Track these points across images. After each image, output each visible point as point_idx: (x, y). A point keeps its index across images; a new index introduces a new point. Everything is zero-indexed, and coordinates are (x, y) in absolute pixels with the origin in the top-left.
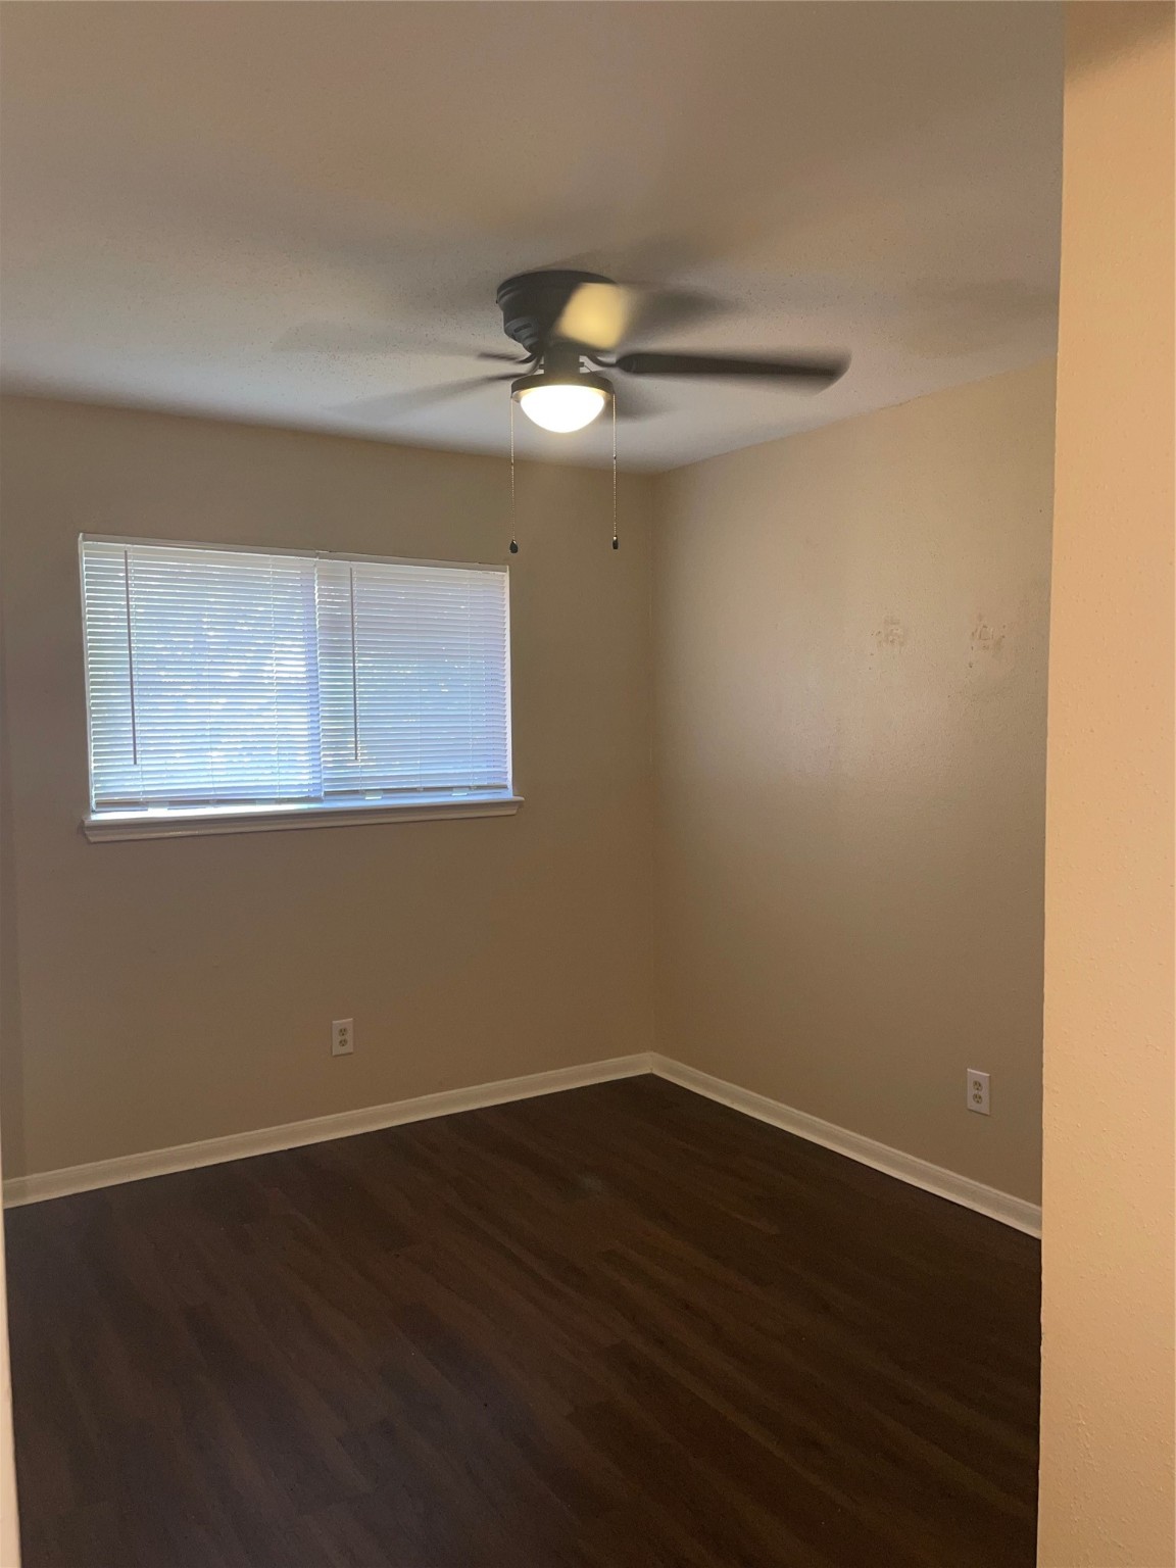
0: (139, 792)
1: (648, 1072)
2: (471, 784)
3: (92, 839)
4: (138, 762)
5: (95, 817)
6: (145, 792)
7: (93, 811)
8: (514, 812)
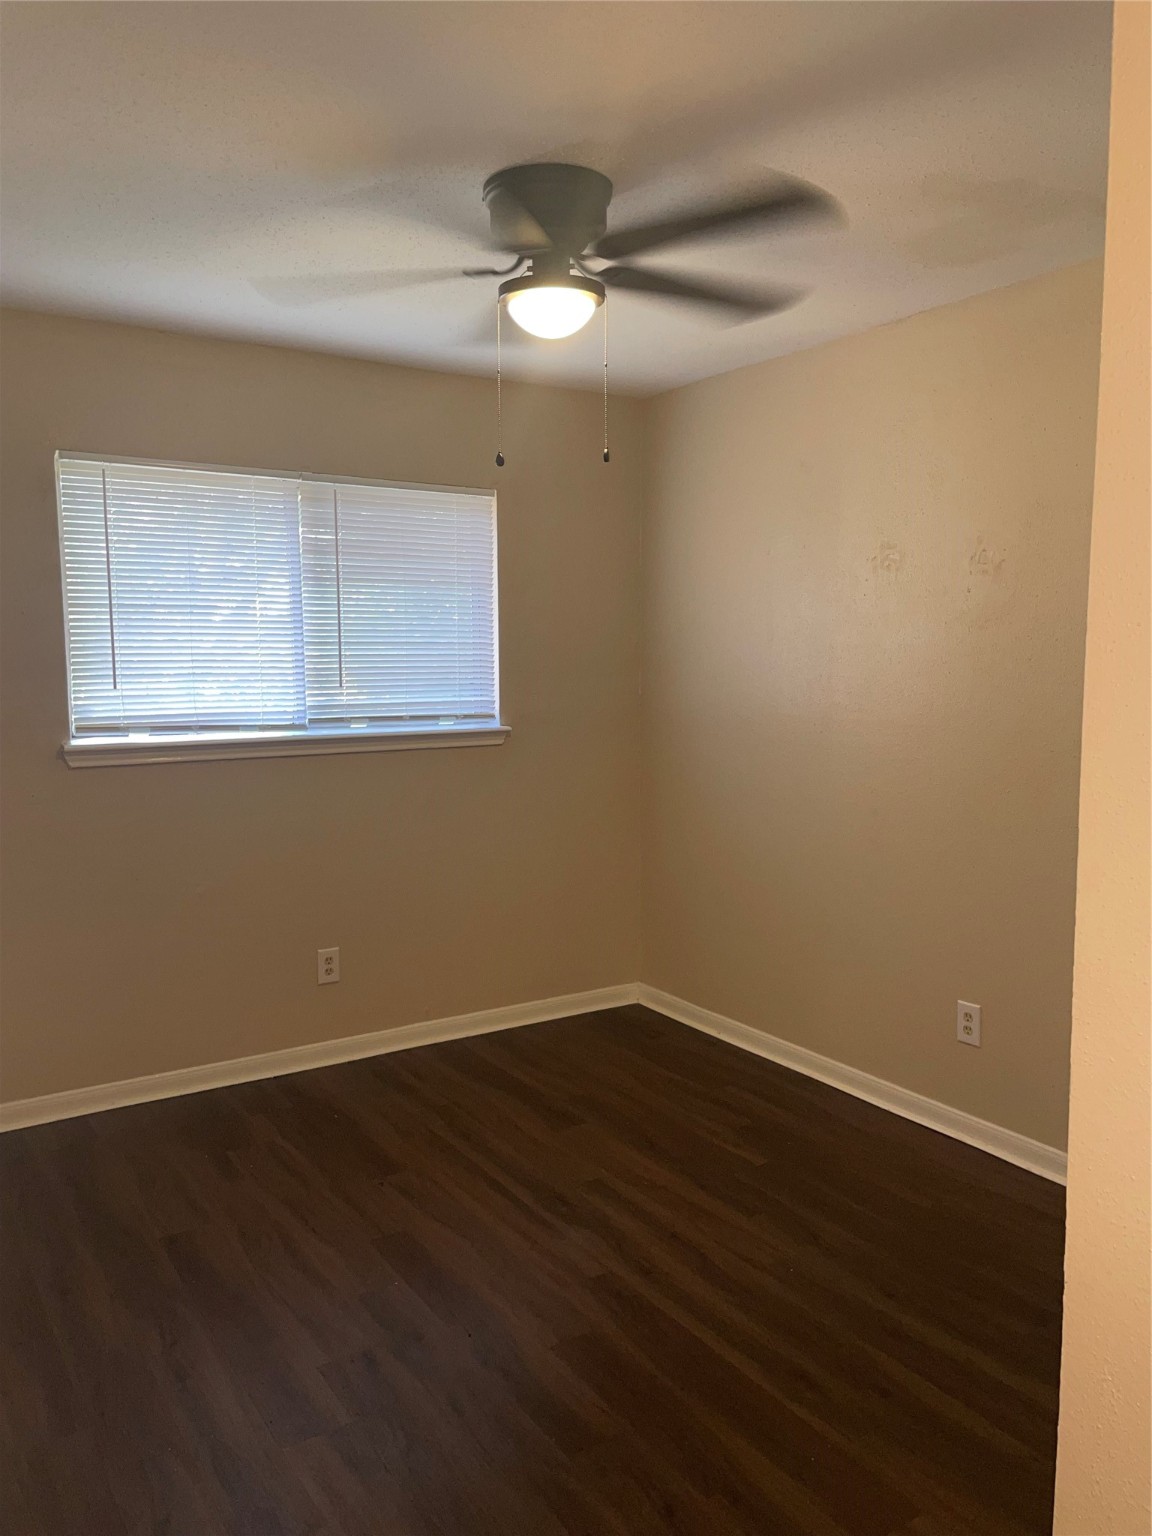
0: (120, 717)
1: (635, 1002)
2: (458, 713)
3: (72, 764)
4: (118, 687)
5: (75, 742)
6: (125, 718)
7: (73, 737)
8: (500, 742)
